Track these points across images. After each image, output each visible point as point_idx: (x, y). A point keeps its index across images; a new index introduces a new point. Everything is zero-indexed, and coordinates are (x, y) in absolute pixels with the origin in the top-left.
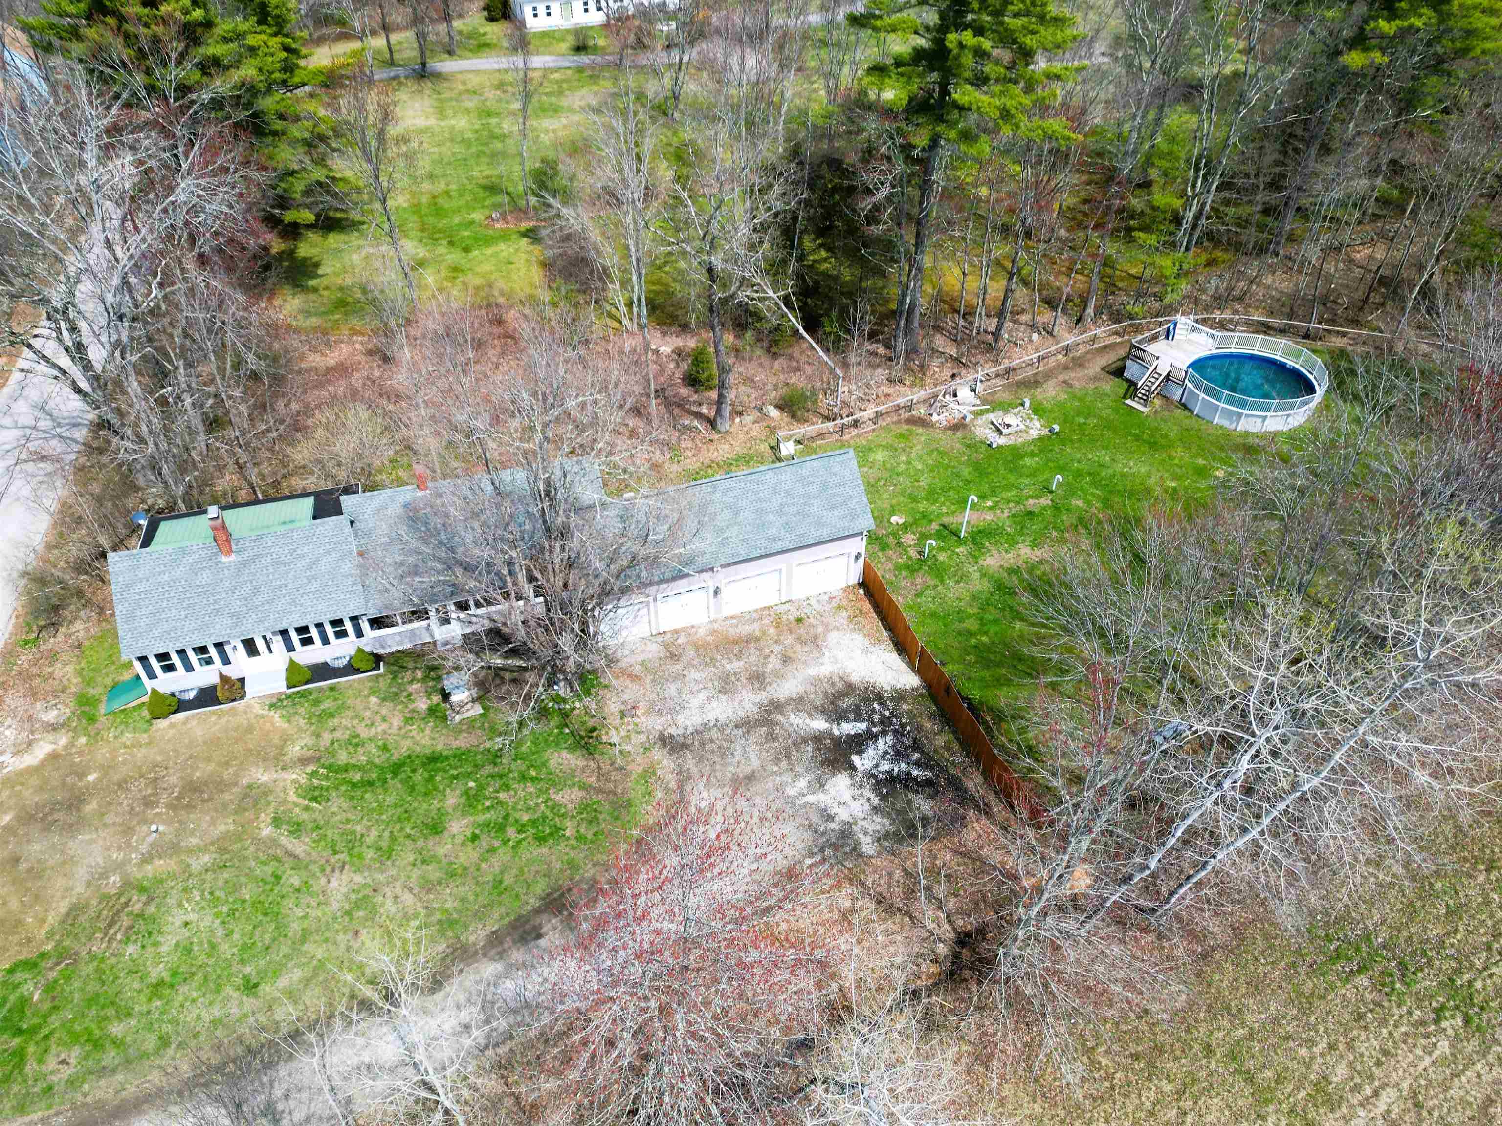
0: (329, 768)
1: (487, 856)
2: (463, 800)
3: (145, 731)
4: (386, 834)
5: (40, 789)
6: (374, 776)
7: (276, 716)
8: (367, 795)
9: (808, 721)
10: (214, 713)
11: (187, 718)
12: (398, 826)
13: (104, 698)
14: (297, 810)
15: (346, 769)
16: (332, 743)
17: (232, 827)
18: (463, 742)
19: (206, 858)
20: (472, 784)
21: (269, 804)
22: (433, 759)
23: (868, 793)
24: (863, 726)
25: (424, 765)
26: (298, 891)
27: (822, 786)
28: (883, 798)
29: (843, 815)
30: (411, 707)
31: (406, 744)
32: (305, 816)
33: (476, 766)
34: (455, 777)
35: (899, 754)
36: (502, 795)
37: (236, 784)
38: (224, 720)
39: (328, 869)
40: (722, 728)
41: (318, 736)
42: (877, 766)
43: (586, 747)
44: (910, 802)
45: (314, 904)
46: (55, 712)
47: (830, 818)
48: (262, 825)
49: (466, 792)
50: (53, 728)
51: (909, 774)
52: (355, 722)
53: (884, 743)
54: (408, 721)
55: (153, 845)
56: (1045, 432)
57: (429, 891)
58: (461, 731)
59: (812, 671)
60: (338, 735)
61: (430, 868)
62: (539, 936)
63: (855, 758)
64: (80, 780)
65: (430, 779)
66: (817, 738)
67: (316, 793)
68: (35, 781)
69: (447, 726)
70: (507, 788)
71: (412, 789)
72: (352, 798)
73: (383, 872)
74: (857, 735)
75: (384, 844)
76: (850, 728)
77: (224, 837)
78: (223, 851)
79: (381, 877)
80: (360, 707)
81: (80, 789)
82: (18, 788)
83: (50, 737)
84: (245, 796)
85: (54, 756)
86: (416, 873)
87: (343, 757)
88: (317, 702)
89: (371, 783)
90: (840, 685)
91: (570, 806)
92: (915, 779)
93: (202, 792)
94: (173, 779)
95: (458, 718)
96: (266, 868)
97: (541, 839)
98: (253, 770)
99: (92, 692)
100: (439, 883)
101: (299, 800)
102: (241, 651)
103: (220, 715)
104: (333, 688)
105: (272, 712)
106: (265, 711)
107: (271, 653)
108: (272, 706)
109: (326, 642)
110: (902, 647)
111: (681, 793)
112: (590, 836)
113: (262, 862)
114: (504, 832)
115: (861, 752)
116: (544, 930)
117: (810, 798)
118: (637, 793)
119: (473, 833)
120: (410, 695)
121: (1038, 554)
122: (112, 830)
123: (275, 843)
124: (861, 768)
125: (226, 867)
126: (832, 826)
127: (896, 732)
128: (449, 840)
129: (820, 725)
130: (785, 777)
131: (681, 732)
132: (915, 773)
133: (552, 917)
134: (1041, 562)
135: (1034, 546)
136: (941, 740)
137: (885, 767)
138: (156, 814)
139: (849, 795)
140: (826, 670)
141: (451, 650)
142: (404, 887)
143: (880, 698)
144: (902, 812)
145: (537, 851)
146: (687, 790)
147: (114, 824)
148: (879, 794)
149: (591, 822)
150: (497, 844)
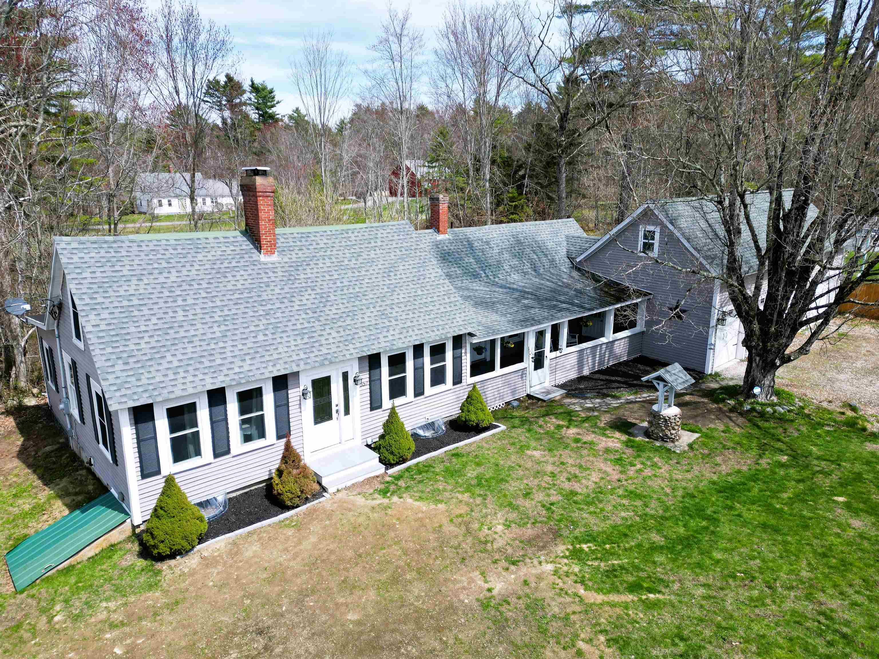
0: (591, 539)
2: (867, 517)
6: (681, 530)
7: (408, 501)
8: (719, 555)
14: (637, 615)
15: (621, 533)
16: (548, 509)
18: (731, 464)
20: (840, 499)
21: (565, 621)
22: (729, 490)
25: (729, 499)
30: (601, 447)
31: (659, 484)
32: (667, 618)
33: (800, 481)
34: (802, 499)
49: (849, 507)
52: (547, 479)
54: (620, 461)
58: (708, 456)
67: (627, 579)
69: (681, 456)
71: (771, 528)
72: (699, 566)
80: (528, 464)
84: (500, 623)
87: (593, 522)
88: (455, 474)
89: (693, 540)
94: (302, 643)
95: (677, 446)
98: (459, 578)
101: (616, 598)
102: (309, 404)
103: (299, 526)
104: (456, 455)
105: (395, 499)
106: (380, 500)
107: (347, 412)
108: (384, 493)
109: (419, 392)
120: (577, 440)
141: (558, 400)
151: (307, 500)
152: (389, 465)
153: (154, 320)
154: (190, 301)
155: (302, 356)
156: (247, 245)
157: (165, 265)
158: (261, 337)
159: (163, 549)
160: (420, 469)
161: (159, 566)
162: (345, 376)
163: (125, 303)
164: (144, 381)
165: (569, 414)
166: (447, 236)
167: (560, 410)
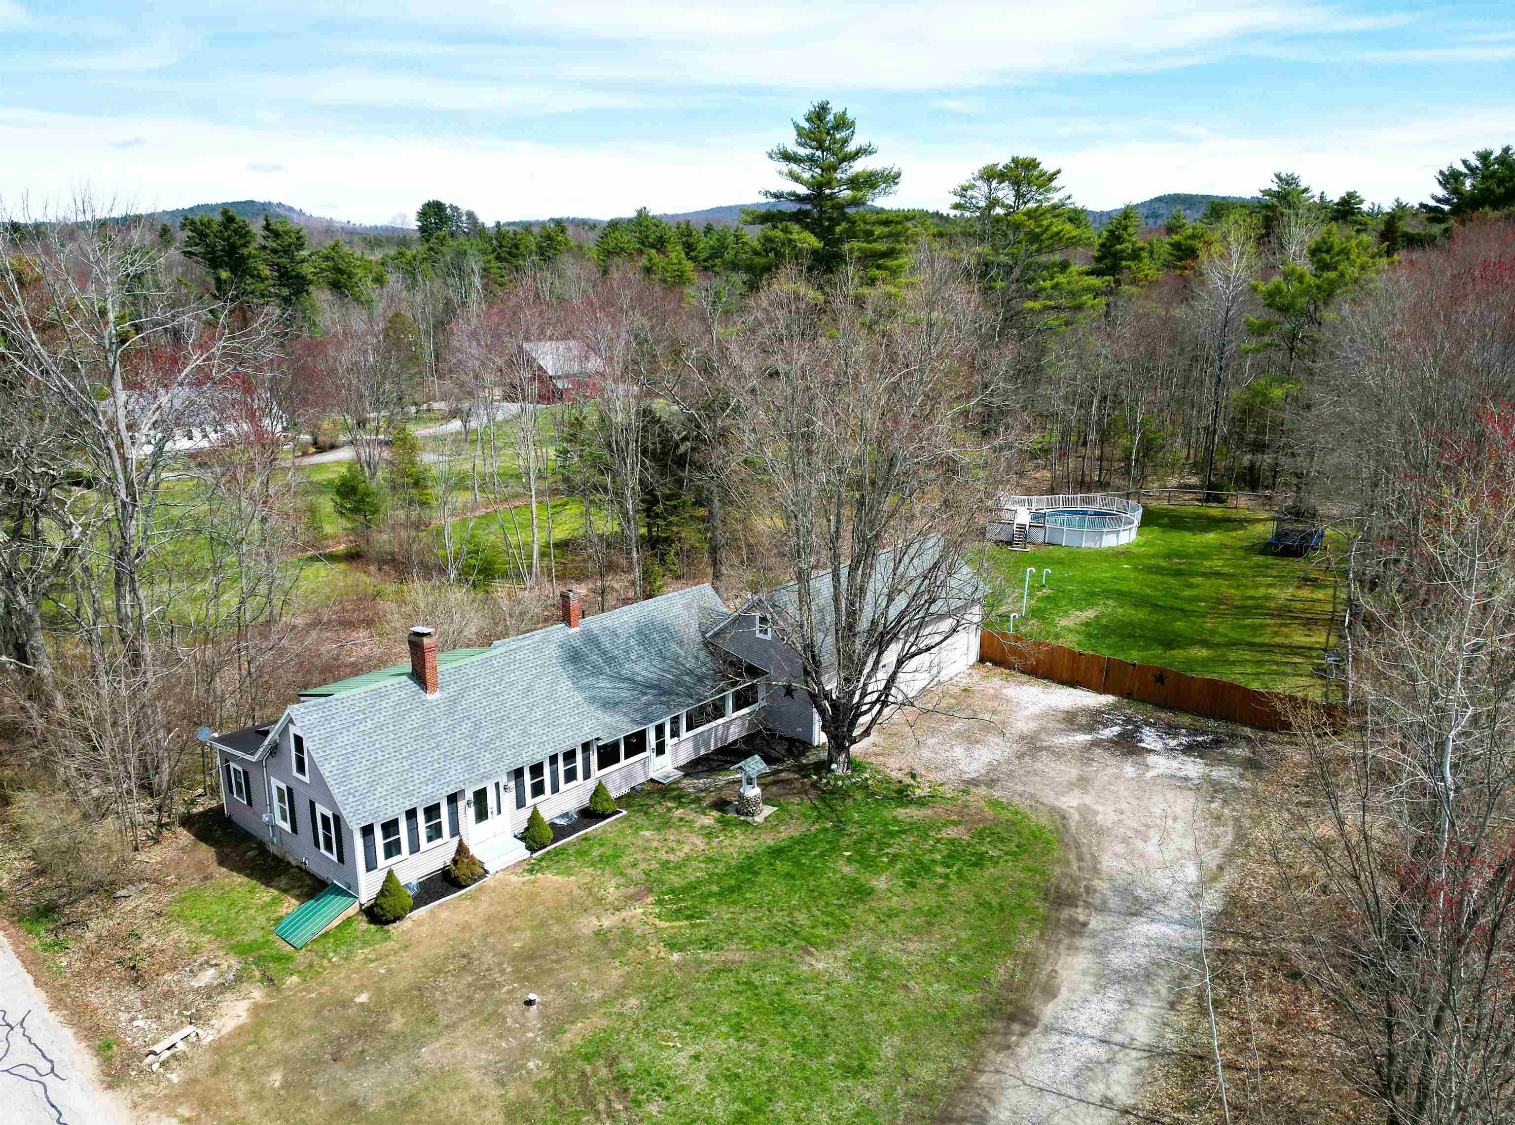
0: (672, 891)
1: (944, 892)
2: (856, 865)
3: (386, 939)
4: (817, 913)
5: (292, 1036)
6: (733, 882)
7: (548, 876)
8: (748, 896)
9: (1071, 739)
11: (431, 911)
12: (821, 904)
14: (686, 931)
15: (692, 887)
16: (647, 875)
17: (628, 969)
18: (789, 832)
19: (634, 1001)
20: (847, 854)
21: (643, 938)
22: (777, 852)
23: (1186, 759)
24: (1117, 729)
25: (774, 858)
26: (789, 984)
27: (1147, 766)
28: (1201, 757)
29: (1193, 775)
30: (698, 824)
31: (731, 851)
32: (702, 932)
33: (830, 842)
34: (822, 855)
35: (1170, 734)
36: (890, 851)
37: (578, 937)
39: (795, 958)
40: (1008, 763)
41: (623, 875)
42: (1166, 744)
43: (913, 803)
44: (1223, 754)
45: (823, 986)
46: (211, 972)
47: (1186, 779)
48: (662, 955)
49: (849, 859)
50: (224, 988)
51: (1195, 741)
52: (651, 854)
53: (1149, 732)
54: (709, 835)
57: (929, 934)
58: (775, 827)
59: (1026, 713)
60: (643, 866)
61: (903, 918)
62: (1085, 925)
63: (1142, 745)
64: (345, 1007)
65: (797, 864)
66: (1095, 744)
67: (687, 914)
69: (757, 827)
70: (887, 845)
71: (790, 876)
72: (734, 903)
73: (858, 939)
74: (1121, 734)
75: (827, 920)
76: (1109, 733)
77: (629, 979)
78: (645, 989)
79: (863, 943)
80: (639, 843)
81: (358, 1015)
83: (230, 997)
84: (605, 942)
85: (264, 1008)
86: (895, 927)
87: (676, 881)
88: (583, 854)
89: (737, 888)
90: (1060, 714)
91: (966, 838)
92: (1205, 742)
93: (544, 956)
94: (489, 960)
95: (759, 819)
96: (722, 982)
97: (976, 865)
98: (583, 921)
99: (246, 939)
100: (931, 924)
101: (675, 924)
102: (472, 811)
103: (473, 898)
104: (585, 839)
105: (539, 875)
106: (528, 877)
107: (499, 812)
108: (531, 871)
109: (555, 789)
110: (1073, 683)
111: (1042, 803)
112: (1016, 849)
113: (709, 979)
114: (934, 872)
115: (1142, 741)
116: (1082, 918)
117: (1149, 774)
118: (1005, 815)
119: (905, 882)
120: (681, 819)
121: (1090, 614)
122: (466, 1025)
123: (699, 964)
124: (1158, 749)
125: (671, 998)
126: (1197, 782)
127: (1147, 725)
128: (889, 895)
129: (1083, 738)
130: (1110, 771)
131: (977, 774)
132: (1200, 739)
133: (1073, 910)
134: (1096, 617)
135: (1081, 610)
136: (1185, 719)
137: (1173, 743)
138: (509, 992)
139: (1175, 764)
140: (1035, 710)
141: (677, 782)
142: (901, 940)
143: (1103, 712)
144: (1229, 761)
145: (986, 874)
146: (1045, 801)
147: (462, 1020)
148: (1195, 757)
149: (1002, 841)
150: (941, 881)
151: (475, 881)
152: (532, 850)
153: (364, 763)
154: (384, 744)
155: (467, 776)
156: (415, 687)
157: (362, 716)
158: (436, 766)
159: (390, 916)
160: (557, 852)
161: (386, 927)
162: (497, 785)
163: (344, 752)
164: (368, 808)
165: (681, 797)
166: (577, 629)
167: (674, 793)
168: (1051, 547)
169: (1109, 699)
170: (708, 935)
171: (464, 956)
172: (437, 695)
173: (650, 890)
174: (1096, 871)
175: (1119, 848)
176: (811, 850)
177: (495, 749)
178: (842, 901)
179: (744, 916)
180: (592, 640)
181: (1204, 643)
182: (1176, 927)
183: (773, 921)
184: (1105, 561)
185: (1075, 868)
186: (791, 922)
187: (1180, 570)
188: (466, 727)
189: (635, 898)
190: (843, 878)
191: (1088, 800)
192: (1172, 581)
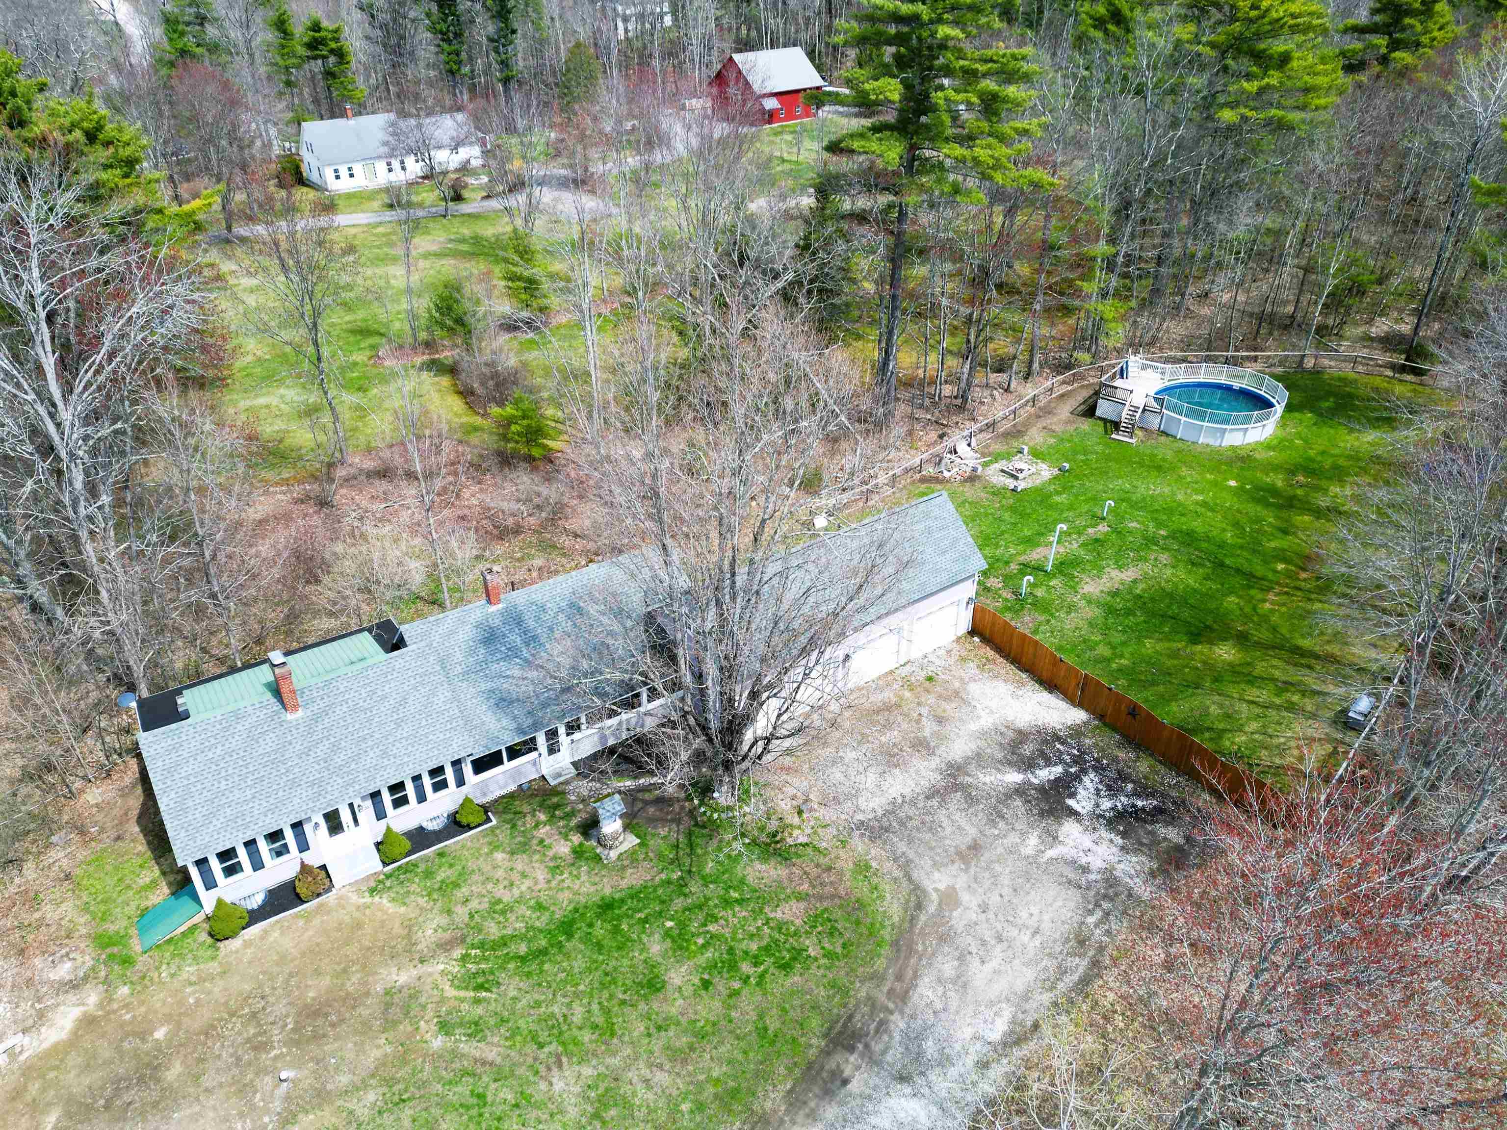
0: (482, 946)
1: (732, 1002)
2: (668, 943)
3: (213, 958)
4: (595, 1007)
5: (87, 1068)
6: (544, 943)
7: (384, 901)
8: (546, 967)
9: (999, 776)
10: (296, 916)
12: (606, 994)
13: (133, 931)
14: (465, 1006)
15: (504, 942)
16: (471, 916)
17: (389, 1049)
18: (632, 879)
19: (371, 1097)
20: (669, 924)
21: (424, 1007)
22: (606, 907)
23: (1107, 835)
24: (1058, 770)
25: (598, 916)
26: (517, 1106)
27: (1055, 838)
28: (1124, 835)
29: (1097, 863)
30: (550, 853)
31: (565, 897)
32: (479, 1010)
33: (663, 902)
34: (646, 921)
35: (1113, 790)
36: (712, 928)
37: (367, 994)
38: (317, 921)
39: (542, 1069)
40: (913, 803)
41: (449, 912)
42: (1097, 805)
43: (777, 853)
44: (1152, 833)
45: (546, 1117)
46: (68, 965)
47: (1085, 869)
48: (428, 1036)
49: (667, 934)
50: (73, 985)
51: (1134, 806)
52: (490, 886)
53: (1090, 781)
54: (555, 870)
55: (288, 1098)
56: (1056, 472)
57: (685, 1062)
58: (624, 868)
59: (973, 726)
60: (474, 904)
61: (671, 1033)
62: (845, 1082)
63: (1071, 802)
64: (143, 1040)
65: (616, 930)
66: (1020, 791)
67: (480, 980)
68: (74, 1060)
69: (605, 866)
70: (715, 919)
71: (599, 946)
72: (528, 975)
73: (614, 1054)
74: (1057, 779)
75: (599, 1019)
76: (1046, 774)
77: (382, 1063)
78: (389, 1082)
79: (615, 1061)
80: (487, 868)
81: (147, 1054)
82: (51, 1075)
83: (71, 997)
84: (388, 1006)
85: (88, 1022)
86: (657, 1045)
87: (493, 931)
88: (429, 874)
89: (543, 952)
90: (1010, 734)
91: (798, 922)
92: (1143, 809)
93: (327, 1015)
94: (280, 1008)
95: (613, 854)
96: (459, 1089)
97: (785, 967)
98: (383, 971)
99: (112, 928)
100: (692, 1049)
101: (462, 994)
102: (323, 828)
103: (308, 917)
104: (440, 854)
105: (377, 898)
106: (367, 899)
107: (356, 825)
108: (373, 891)
109: (422, 799)
110: (1050, 685)
111: (910, 879)
112: (839, 950)
113: (450, 1083)
114: (738, 969)
115: (1072, 795)
116: (847, 1073)
117: (1051, 853)
118: (862, 890)
119: (702, 979)
120: (542, 841)
121: (1129, 575)
122: (221, 1094)
123: (455, 1054)
124: (1083, 812)
125: (404, 1101)
126: (1092, 877)
127: (1095, 768)
128: (677, 995)
129: (1014, 777)
130: (1013, 838)
131: (871, 816)
132: (1140, 803)
133: (847, 1055)
134: (1135, 581)
135: (1120, 568)
136: (1144, 766)
137: (1106, 804)
138: (276, 1058)
139: (1087, 841)
140: (986, 721)
141: (567, 782)
142: (650, 1066)
143: (1058, 738)
144: (1152, 846)
145: (788, 982)
146: (915, 875)
147: (221, 1085)
148: (1118, 833)
149: (831, 934)
150: (737, 985)
151: (319, 895)
152: (385, 864)
153: (205, 793)
154: (231, 771)
155: (311, 805)
156: (277, 706)
157: (214, 741)
158: (281, 793)
159: (221, 933)
160: (407, 869)
161: (219, 944)
162: (351, 805)
163: (186, 782)
164: (199, 843)
165: (557, 806)
166: (500, 606)
167: (555, 800)
168: (1163, 439)
169: (1078, 716)
170: (480, 1018)
171: (263, 998)
172: (300, 713)
173: (463, 940)
174: (904, 997)
175: (948, 969)
176: (640, 911)
177: (348, 773)
178: (626, 997)
179: (528, 996)
180: (515, 619)
181: (1242, 639)
182: (935, 1110)
183: (550, 1010)
184: (1211, 471)
185: (885, 989)
186: (565, 1016)
187: (1294, 497)
188: (322, 750)
189: (445, 946)
190: (645, 961)
191: (961, 882)
192: (1270, 518)
